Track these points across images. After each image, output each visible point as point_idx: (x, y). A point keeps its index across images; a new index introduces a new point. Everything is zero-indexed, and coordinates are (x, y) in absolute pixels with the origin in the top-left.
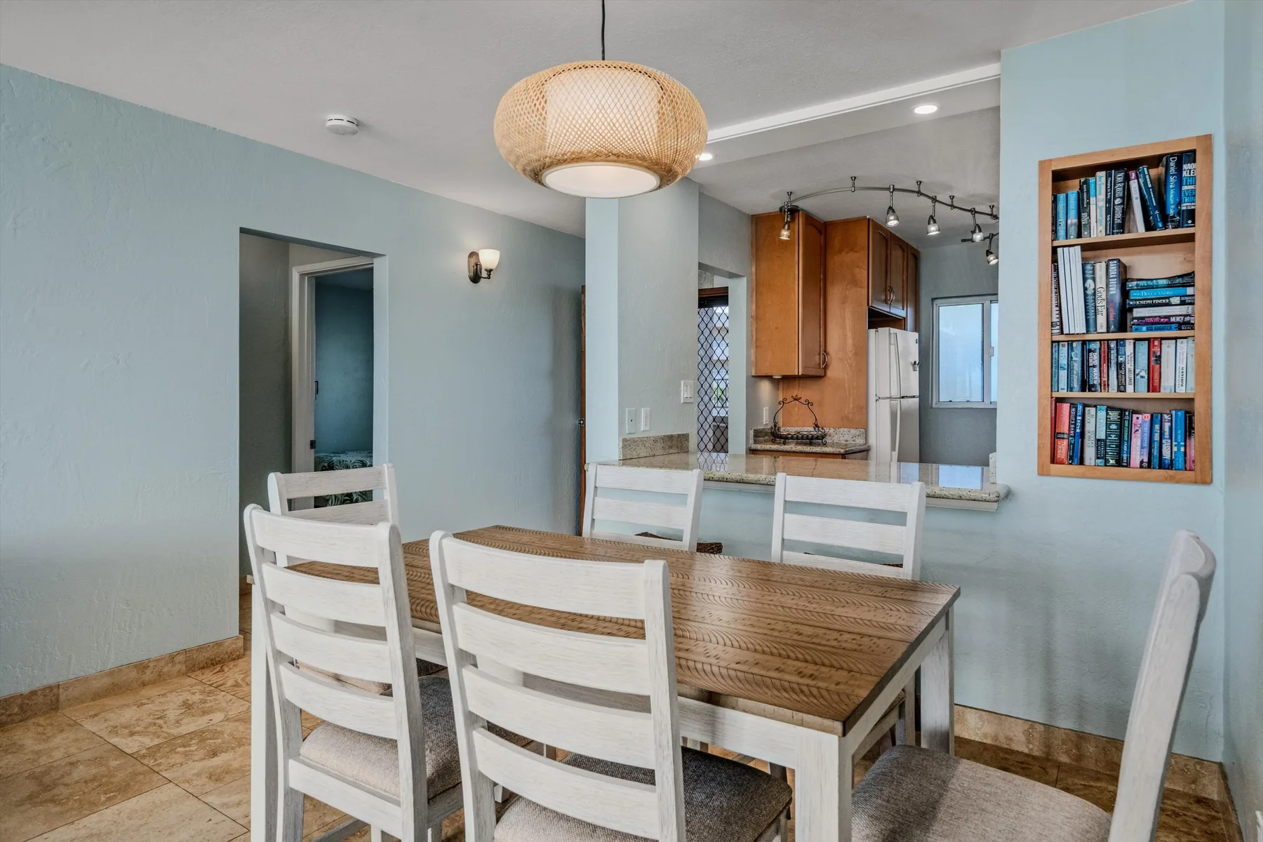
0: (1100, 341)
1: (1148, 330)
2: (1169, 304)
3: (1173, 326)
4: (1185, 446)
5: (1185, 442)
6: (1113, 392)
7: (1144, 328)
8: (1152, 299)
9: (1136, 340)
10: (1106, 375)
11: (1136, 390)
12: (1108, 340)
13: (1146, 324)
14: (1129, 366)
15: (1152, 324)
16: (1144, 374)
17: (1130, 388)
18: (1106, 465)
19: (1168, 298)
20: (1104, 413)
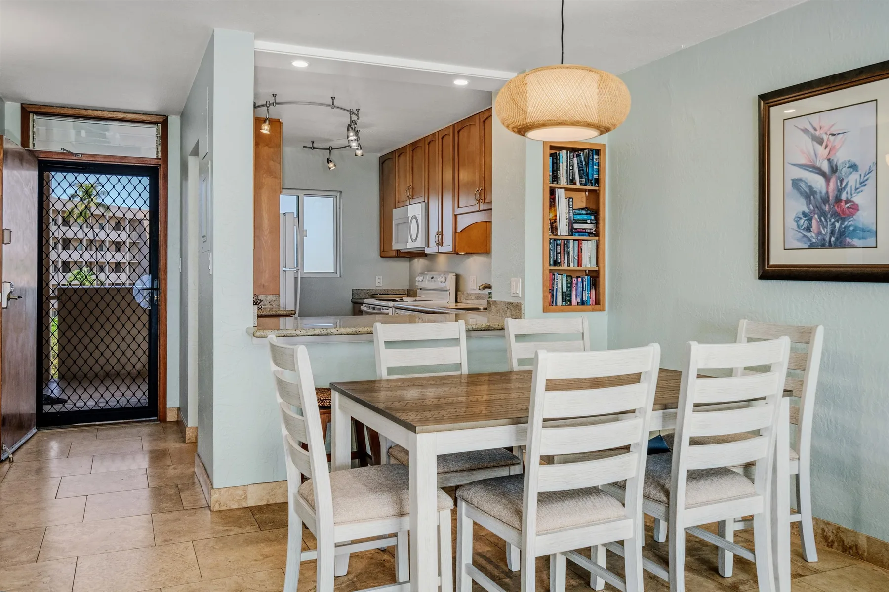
0: (561, 239)
1: (579, 235)
2: (586, 223)
3: (587, 234)
4: (590, 294)
5: (590, 291)
6: (565, 267)
7: (577, 235)
8: (581, 220)
9: (574, 240)
10: (563, 258)
11: (573, 266)
12: (564, 239)
13: (578, 232)
14: (571, 254)
15: (581, 232)
16: (576, 258)
17: (572, 265)
18: (566, 305)
19: (586, 220)
20: (565, 277)
